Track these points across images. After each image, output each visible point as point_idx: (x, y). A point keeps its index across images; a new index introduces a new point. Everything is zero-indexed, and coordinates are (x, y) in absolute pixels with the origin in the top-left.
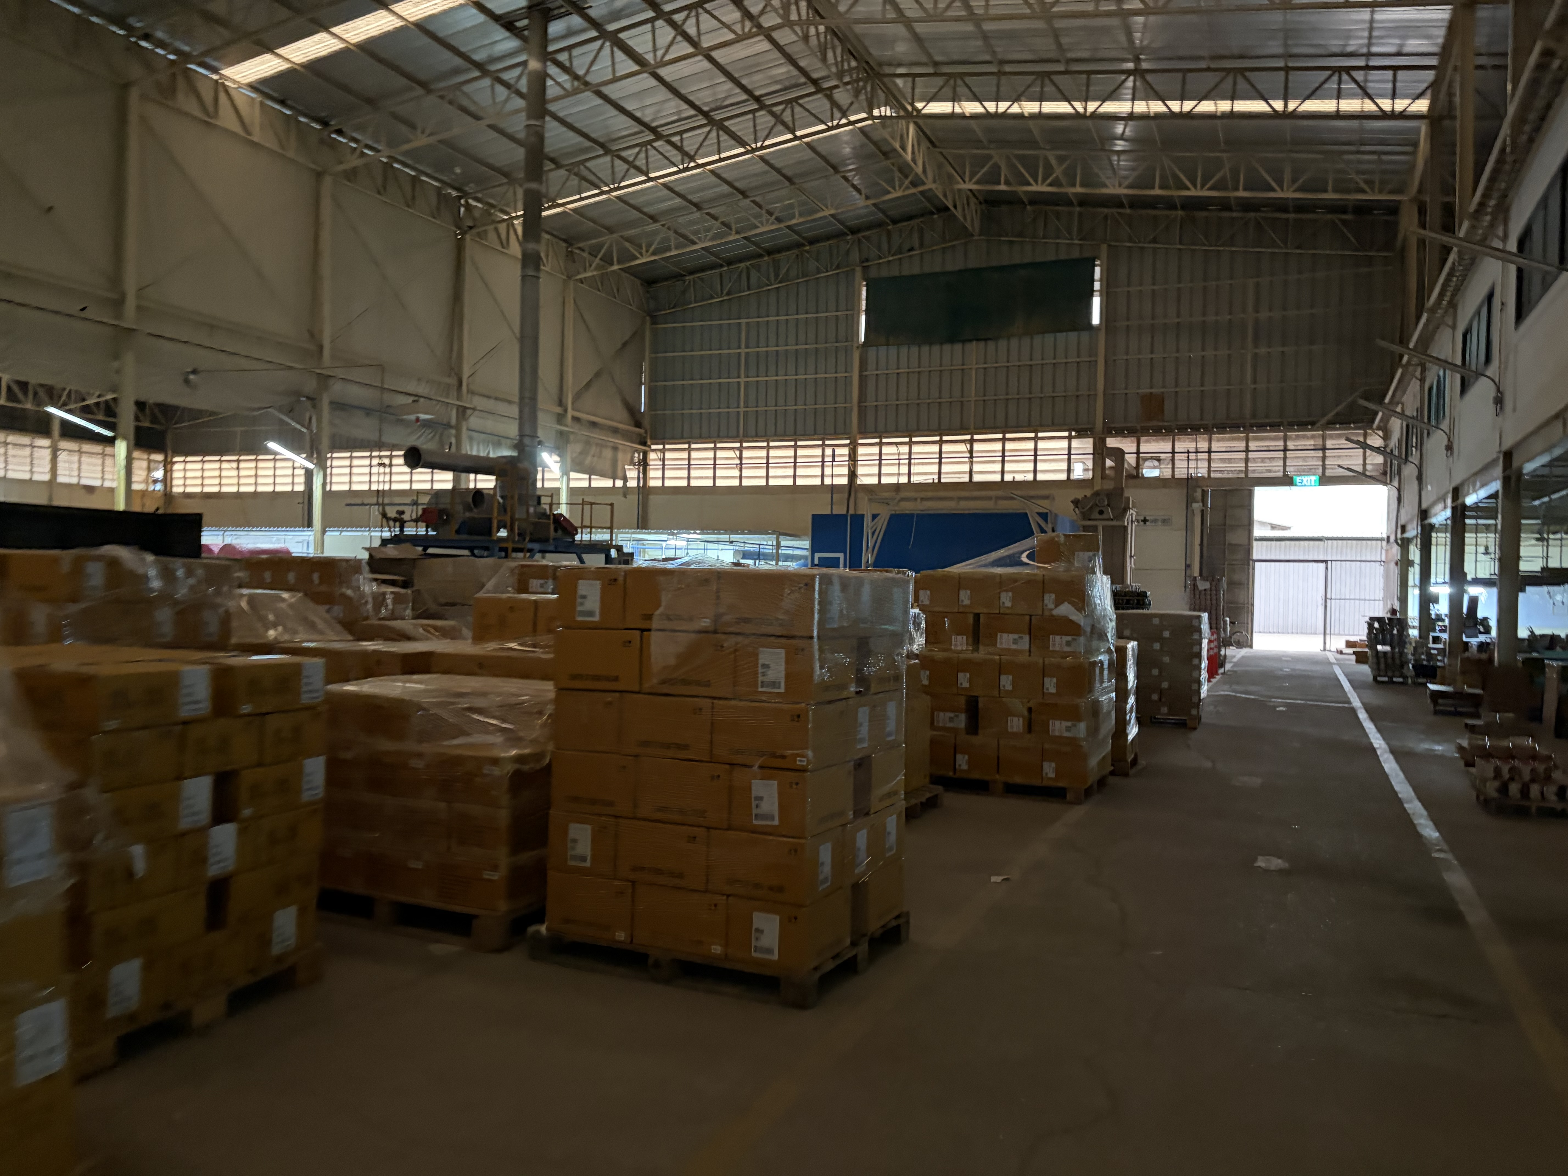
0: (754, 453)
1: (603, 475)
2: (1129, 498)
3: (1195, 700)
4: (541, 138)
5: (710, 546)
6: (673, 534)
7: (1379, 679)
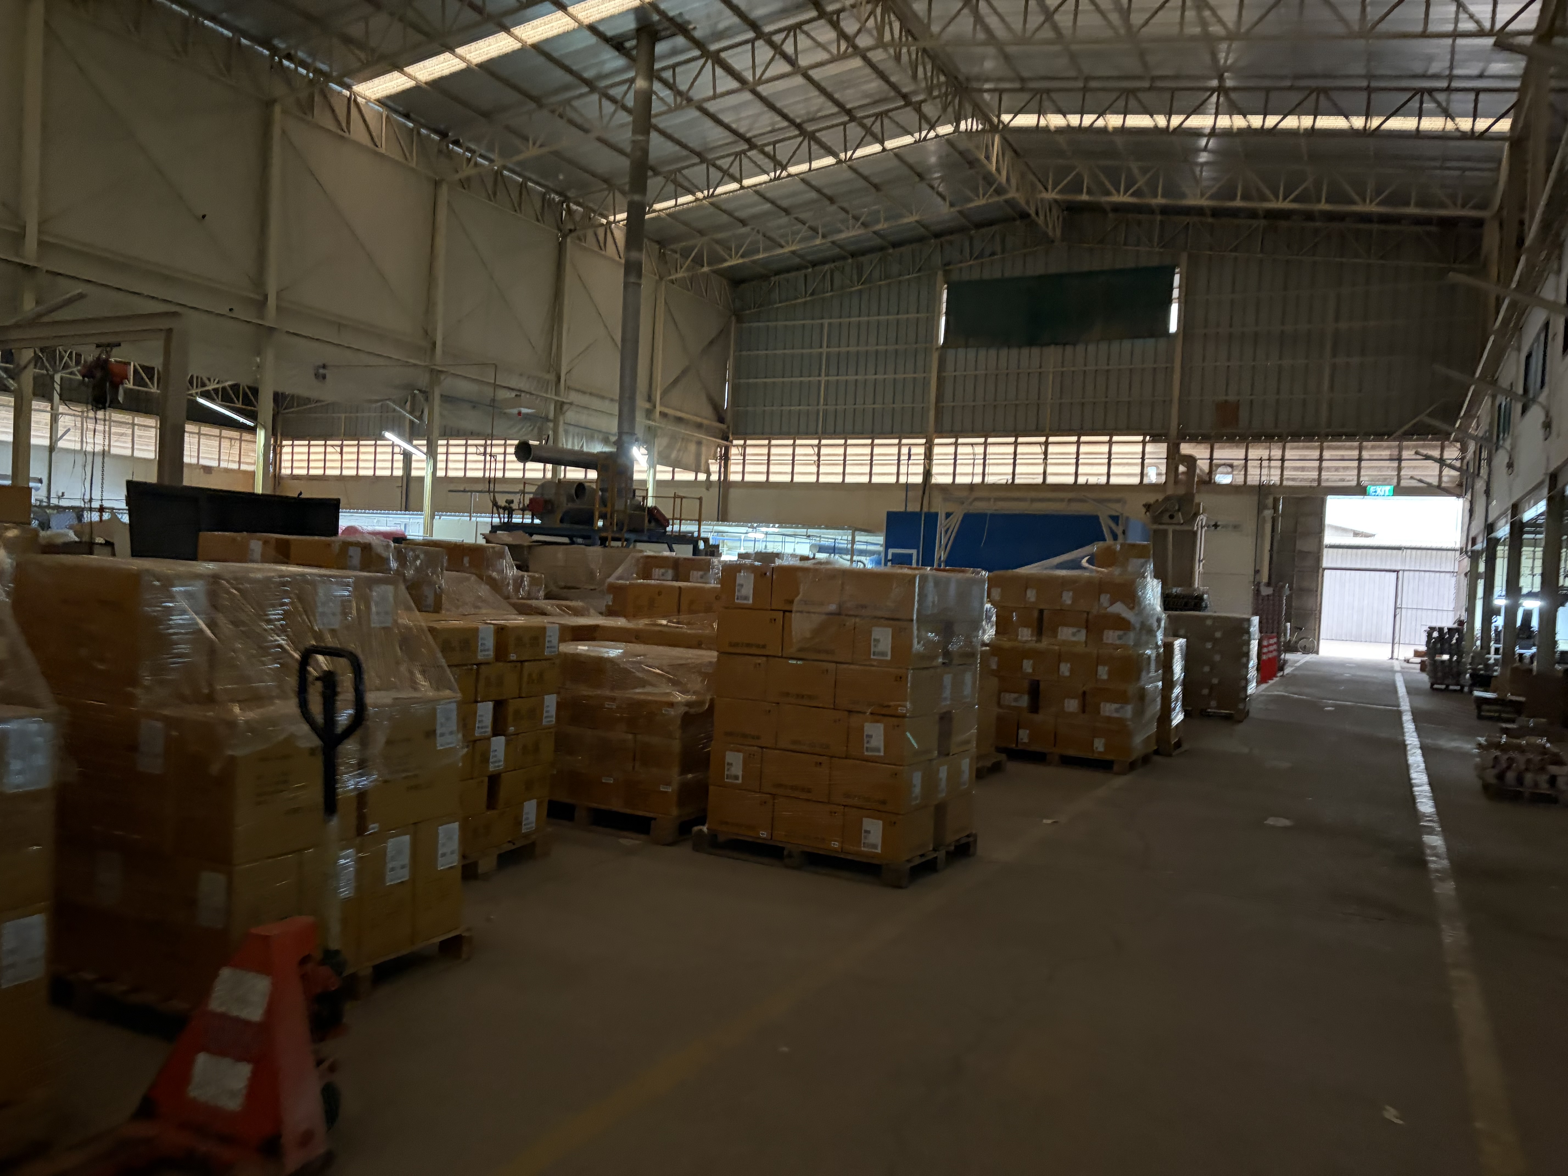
0: (832, 449)
1: (686, 468)
2: (1199, 504)
3: (1242, 696)
4: (645, 152)
5: (788, 539)
6: (752, 527)
7: (1436, 686)
